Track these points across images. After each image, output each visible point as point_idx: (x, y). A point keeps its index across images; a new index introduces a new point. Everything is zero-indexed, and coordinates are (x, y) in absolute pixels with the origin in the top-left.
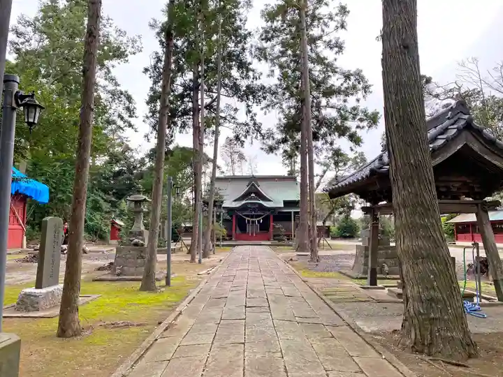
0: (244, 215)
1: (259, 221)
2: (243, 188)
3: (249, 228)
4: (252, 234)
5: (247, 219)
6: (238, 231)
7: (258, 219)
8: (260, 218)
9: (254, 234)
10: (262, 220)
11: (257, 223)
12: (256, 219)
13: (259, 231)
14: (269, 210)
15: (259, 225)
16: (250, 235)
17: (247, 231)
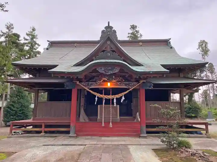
0: (93, 89)
1: (118, 100)
4: (107, 123)
5: (98, 95)
6: (83, 117)
7: (118, 96)
8: (120, 95)
9: (111, 124)
10: (123, 98)
11: (115, 104)
12: (113, 96)
13: (118, 117)
14: (137, 81)
15: (118, 106)
16: (103, 125)
17: (99, 117)
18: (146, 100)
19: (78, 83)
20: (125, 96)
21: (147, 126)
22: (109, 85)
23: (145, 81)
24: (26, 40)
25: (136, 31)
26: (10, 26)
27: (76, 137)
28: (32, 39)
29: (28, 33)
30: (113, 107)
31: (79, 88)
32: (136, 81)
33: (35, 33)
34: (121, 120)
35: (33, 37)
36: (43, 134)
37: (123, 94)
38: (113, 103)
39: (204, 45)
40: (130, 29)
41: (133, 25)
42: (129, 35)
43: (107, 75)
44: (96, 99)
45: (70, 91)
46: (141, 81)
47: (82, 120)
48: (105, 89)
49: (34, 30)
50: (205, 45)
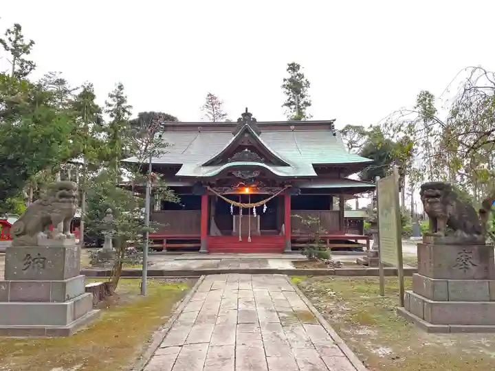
0: (227, 196)
1: (259, 210)
2: (226, 141)
3: (238, 224)
4: (245, 237)
5: (233, 203)
6: (215, 231)
7: (258, 204)
8: (261, 203)
9: (249, 238)
10: (265, 207)
11: (255, 214)
12: (252, 205)
13: (259, 231)
14: (282, 186)
15: (259, 216)
16: (240, 240)
17: (234, 230)
18: (292, 209)
19: (209, 188)
20: (267, 204)
21: (293, 241)
22: (247, 191)
23: (290, 186)
24: (110, 105)
25: (299, 75)
26: (88, 87)
27: (208, 253)
28: (119, 104)
29: (111, 93)
30: (253, 218)
31: (211, 194)
32: (280, 186)
33: (122, 93)
34: (262, 233)
35: (121, 100)
36: (164, 251)
37: (265, 201)
38: (252, 213)
39: (427, 101)
40: (288, 70)
41: (293, 64)
42: (286, 83)
43: (245, 180)
44: (232, 207)
45: (200, 198)
46: (287, 186)
47: (213, 233)
48: (243, 195)
49: (121, 87)
50: (430, 100)
